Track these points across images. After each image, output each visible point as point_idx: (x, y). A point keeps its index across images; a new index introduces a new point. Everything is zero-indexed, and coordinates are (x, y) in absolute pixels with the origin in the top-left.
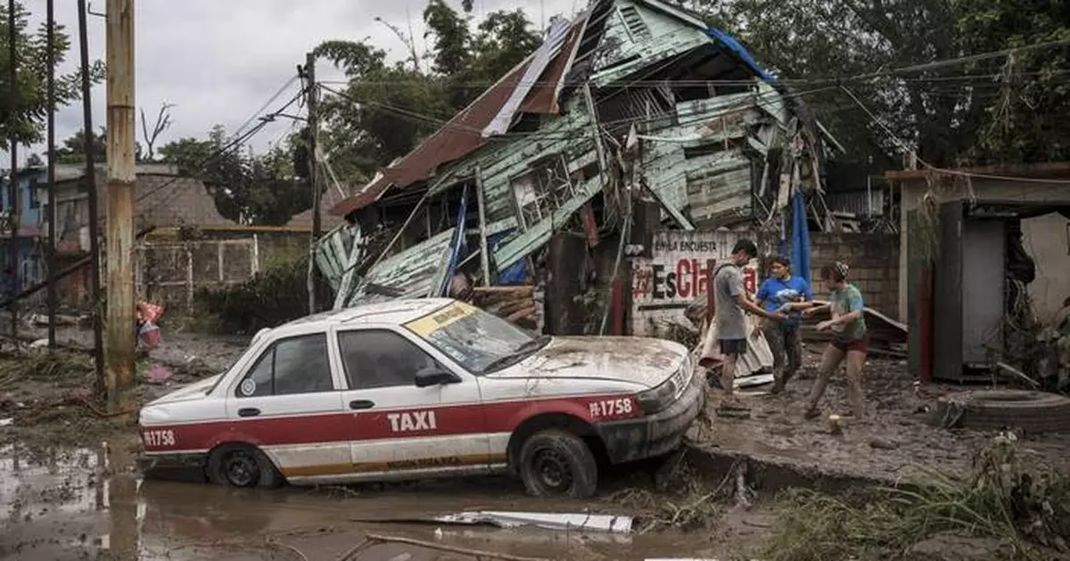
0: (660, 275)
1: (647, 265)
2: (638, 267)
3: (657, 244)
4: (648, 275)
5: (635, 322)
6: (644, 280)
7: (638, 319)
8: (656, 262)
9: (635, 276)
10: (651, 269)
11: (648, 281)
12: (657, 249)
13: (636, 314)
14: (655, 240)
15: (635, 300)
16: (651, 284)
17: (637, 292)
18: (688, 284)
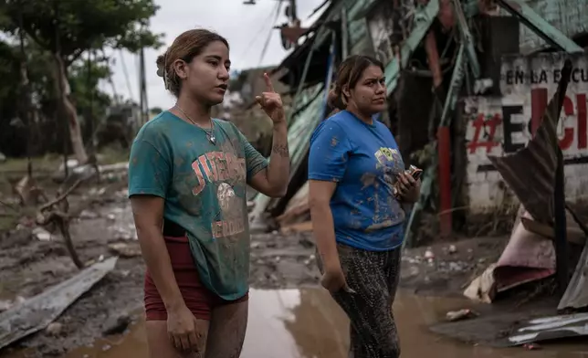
0: (515, 119)
1: (492, 107)
2: (475, 110)
3: (509, 75)
4: (493, 122)
5: (472, 187)
6: (488, 129)
7: (479, 183)
8: (508, 101)
9: (471, 123)
10: (500, 112)
11: (493, 131)
12: (509, 83)
13: (472, 175)
14: (504, 69)
15: (470, 157)
16: (500, 133)
17: (475, 145)
18: (569, 132)
